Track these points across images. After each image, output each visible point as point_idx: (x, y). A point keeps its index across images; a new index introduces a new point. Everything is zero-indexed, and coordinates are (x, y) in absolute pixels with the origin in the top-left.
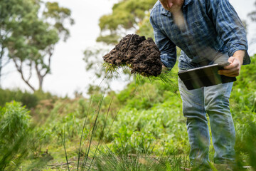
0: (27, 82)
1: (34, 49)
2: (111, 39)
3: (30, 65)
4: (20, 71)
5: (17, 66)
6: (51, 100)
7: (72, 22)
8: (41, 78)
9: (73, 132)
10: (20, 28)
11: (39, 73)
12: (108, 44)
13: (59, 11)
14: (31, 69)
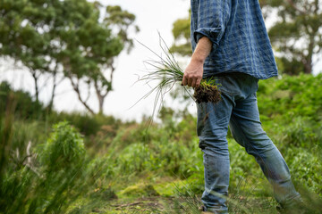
0: (85, 104)
1: (93, 63)
2: (187, 50)
3: (89, 82)
4: (77, 90)
5: (73, 84)
6: (114, 125)
7: (138, 29)
8: (101, 98)
9: (141, 166)
10: (77, 38)
11: (98, 92)
12: (183, 56)
13: (122, 17)
14: (89, 88)
